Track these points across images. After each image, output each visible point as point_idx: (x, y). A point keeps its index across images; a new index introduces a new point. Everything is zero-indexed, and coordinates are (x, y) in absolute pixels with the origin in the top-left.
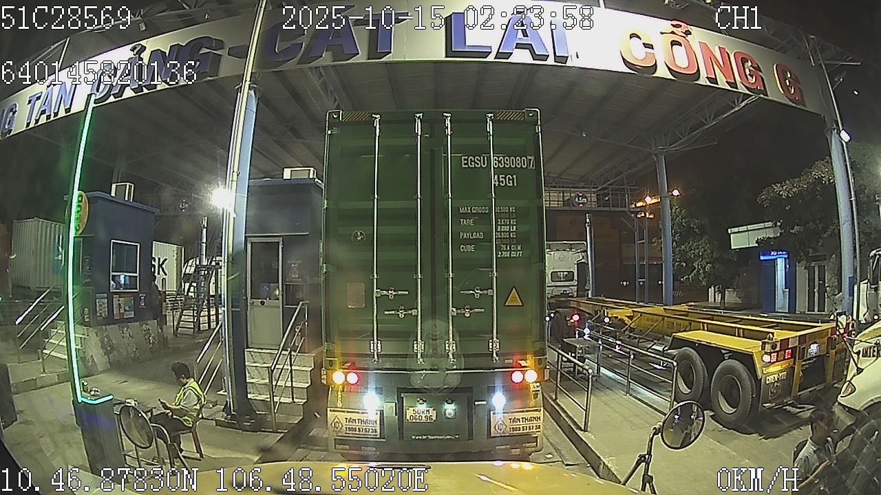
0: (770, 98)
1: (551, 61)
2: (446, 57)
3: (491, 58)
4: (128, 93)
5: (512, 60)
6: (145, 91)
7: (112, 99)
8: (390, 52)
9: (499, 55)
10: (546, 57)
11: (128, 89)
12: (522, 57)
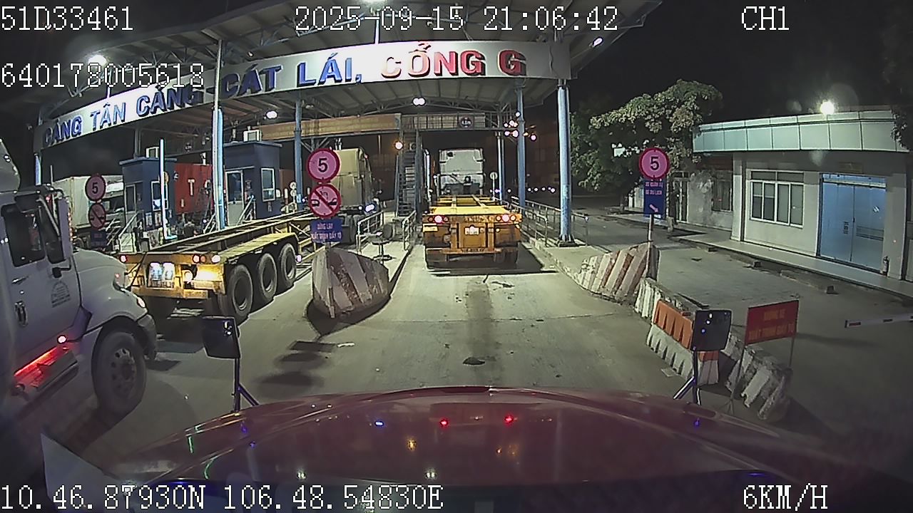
0: (487, 76)
1: (343, 82)
2: (298, 86)
3: (316, 85)
4: (159, 112)
5: (325, 84)
6: (169, 111)
7: (150, 115)
8: (274, 88)
9: (320, 83)
10: (340, 81)
11: (158, 109)
12: (330, 82)
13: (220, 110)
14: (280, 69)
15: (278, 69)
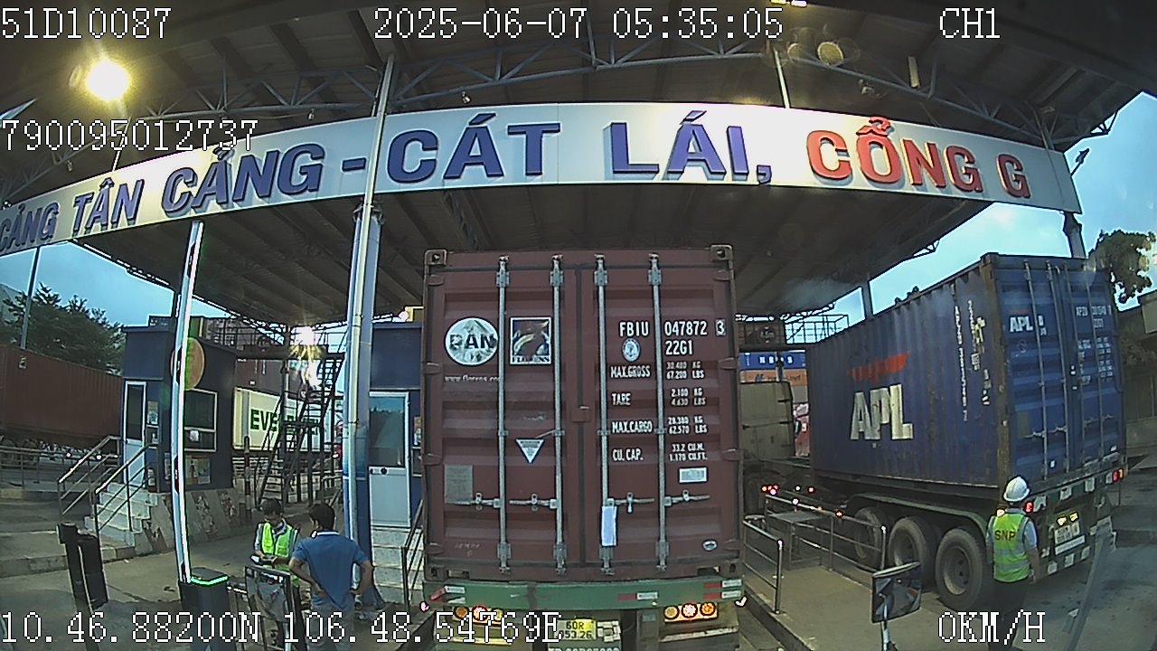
1: (728, 179)
3: (658, 179)
4: (213, 207)
5: (682, 179)
8: (541, 173)
9: (669, 174)
10: (719, 175)
11: (212, 202)
12: (694, 175)
13: (374, 218)
14: (559, 131)
15: (555, 129)
